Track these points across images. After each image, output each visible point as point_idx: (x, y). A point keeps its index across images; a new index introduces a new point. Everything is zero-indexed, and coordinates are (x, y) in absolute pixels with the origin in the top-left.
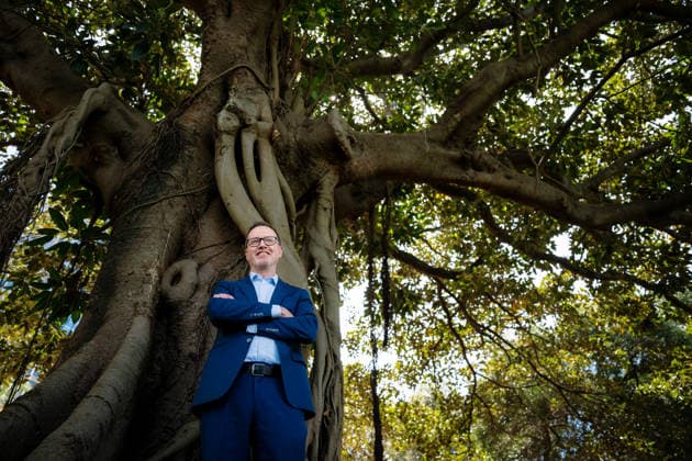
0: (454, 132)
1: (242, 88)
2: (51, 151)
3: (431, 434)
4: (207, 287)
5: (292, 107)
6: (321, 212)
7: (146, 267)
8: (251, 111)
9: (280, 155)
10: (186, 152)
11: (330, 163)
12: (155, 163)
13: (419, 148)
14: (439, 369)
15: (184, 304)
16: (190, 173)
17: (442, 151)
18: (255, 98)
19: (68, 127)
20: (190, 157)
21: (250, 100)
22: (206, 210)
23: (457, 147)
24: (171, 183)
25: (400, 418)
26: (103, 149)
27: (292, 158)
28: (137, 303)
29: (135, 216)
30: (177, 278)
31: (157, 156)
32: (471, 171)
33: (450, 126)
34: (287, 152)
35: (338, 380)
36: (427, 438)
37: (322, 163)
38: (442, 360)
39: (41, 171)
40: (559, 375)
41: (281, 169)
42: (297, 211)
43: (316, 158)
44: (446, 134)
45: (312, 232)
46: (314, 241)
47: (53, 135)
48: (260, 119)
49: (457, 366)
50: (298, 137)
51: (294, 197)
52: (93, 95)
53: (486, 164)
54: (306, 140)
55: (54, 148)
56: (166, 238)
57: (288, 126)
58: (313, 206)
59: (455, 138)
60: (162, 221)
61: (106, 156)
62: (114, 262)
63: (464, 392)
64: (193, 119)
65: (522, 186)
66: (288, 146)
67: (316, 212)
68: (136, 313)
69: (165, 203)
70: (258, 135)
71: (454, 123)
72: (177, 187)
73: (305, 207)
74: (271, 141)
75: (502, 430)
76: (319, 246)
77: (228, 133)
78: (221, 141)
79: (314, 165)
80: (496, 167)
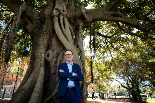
0: (112, 7)
1: (58, 2)
2: (15, 25)
3: (103, 69)
4: (55, 57)
5: (71, 5)
6: (80, 33)
7: (41, 54)
8: (61, 8)
9: (69, 19)
10: (47, 21)
11: (81, 20)
12: (39, 24)
13: (103, 13)
14: (105, 56)
15: (51, 62)
16: (48, 27)
17: (109, 13)
18: (62, 5)
19: (18, 18)
20: (48, 23)
21: (61, 5)
22: (53, 36)
23: (113, 11)
24: (44, 30)
25: (96, 66)
26: (27, 20)
27: (72, 20)
28: (41, 64)
29: (37, 40)
30: (48, 55)
31: (40, 22)
32: (116, 18)
33: (111, 5)
34: (71, 19)
35: (85, 74)
36: (102, 70)
37: (79, 21)
38: (105, 54)
39: (14, 31)
40: (131, 57)
41: (69, 23)
42: (74, 33)
43: (78, 19)
44: (110, 8)
45: (78, 38)
46: (78, 41)
47: (15, 21)
48: (64, 11)
49: (109, 55)
50: (73, 14)
51: (73, 30)
52: (22, 7)
53: (120, 15)
54: (75, 15)
55: (16, 24)
56: (45, 45)
57: (71, 11)
58: (78, 31)
59: (112, 9)
60: (43, 40)
61: (28, 23)
62: (34, 52)
63: (110, 61)
64: (47, 12)
65: (129, 21)
66: (71, 17)
67: (78, 33)
68: (41, 66)
69: (43, 36)
70: (64, 16)
71: (112, 5)
72: (46, 31)
73: (76, 31)
74: (67, 17)
75: (117, 68)
76: (79, 42)
77: (56, 16)
78: (55, 18)
79: (78, 21)
80: (122, 16)
